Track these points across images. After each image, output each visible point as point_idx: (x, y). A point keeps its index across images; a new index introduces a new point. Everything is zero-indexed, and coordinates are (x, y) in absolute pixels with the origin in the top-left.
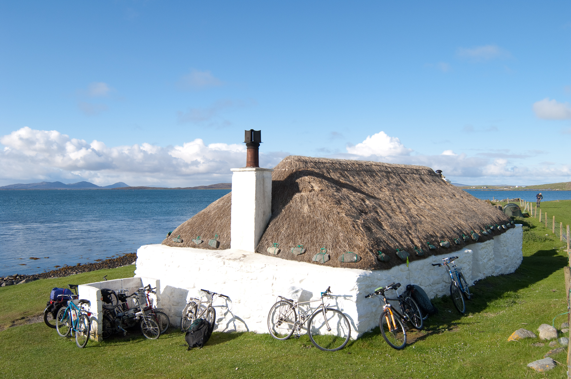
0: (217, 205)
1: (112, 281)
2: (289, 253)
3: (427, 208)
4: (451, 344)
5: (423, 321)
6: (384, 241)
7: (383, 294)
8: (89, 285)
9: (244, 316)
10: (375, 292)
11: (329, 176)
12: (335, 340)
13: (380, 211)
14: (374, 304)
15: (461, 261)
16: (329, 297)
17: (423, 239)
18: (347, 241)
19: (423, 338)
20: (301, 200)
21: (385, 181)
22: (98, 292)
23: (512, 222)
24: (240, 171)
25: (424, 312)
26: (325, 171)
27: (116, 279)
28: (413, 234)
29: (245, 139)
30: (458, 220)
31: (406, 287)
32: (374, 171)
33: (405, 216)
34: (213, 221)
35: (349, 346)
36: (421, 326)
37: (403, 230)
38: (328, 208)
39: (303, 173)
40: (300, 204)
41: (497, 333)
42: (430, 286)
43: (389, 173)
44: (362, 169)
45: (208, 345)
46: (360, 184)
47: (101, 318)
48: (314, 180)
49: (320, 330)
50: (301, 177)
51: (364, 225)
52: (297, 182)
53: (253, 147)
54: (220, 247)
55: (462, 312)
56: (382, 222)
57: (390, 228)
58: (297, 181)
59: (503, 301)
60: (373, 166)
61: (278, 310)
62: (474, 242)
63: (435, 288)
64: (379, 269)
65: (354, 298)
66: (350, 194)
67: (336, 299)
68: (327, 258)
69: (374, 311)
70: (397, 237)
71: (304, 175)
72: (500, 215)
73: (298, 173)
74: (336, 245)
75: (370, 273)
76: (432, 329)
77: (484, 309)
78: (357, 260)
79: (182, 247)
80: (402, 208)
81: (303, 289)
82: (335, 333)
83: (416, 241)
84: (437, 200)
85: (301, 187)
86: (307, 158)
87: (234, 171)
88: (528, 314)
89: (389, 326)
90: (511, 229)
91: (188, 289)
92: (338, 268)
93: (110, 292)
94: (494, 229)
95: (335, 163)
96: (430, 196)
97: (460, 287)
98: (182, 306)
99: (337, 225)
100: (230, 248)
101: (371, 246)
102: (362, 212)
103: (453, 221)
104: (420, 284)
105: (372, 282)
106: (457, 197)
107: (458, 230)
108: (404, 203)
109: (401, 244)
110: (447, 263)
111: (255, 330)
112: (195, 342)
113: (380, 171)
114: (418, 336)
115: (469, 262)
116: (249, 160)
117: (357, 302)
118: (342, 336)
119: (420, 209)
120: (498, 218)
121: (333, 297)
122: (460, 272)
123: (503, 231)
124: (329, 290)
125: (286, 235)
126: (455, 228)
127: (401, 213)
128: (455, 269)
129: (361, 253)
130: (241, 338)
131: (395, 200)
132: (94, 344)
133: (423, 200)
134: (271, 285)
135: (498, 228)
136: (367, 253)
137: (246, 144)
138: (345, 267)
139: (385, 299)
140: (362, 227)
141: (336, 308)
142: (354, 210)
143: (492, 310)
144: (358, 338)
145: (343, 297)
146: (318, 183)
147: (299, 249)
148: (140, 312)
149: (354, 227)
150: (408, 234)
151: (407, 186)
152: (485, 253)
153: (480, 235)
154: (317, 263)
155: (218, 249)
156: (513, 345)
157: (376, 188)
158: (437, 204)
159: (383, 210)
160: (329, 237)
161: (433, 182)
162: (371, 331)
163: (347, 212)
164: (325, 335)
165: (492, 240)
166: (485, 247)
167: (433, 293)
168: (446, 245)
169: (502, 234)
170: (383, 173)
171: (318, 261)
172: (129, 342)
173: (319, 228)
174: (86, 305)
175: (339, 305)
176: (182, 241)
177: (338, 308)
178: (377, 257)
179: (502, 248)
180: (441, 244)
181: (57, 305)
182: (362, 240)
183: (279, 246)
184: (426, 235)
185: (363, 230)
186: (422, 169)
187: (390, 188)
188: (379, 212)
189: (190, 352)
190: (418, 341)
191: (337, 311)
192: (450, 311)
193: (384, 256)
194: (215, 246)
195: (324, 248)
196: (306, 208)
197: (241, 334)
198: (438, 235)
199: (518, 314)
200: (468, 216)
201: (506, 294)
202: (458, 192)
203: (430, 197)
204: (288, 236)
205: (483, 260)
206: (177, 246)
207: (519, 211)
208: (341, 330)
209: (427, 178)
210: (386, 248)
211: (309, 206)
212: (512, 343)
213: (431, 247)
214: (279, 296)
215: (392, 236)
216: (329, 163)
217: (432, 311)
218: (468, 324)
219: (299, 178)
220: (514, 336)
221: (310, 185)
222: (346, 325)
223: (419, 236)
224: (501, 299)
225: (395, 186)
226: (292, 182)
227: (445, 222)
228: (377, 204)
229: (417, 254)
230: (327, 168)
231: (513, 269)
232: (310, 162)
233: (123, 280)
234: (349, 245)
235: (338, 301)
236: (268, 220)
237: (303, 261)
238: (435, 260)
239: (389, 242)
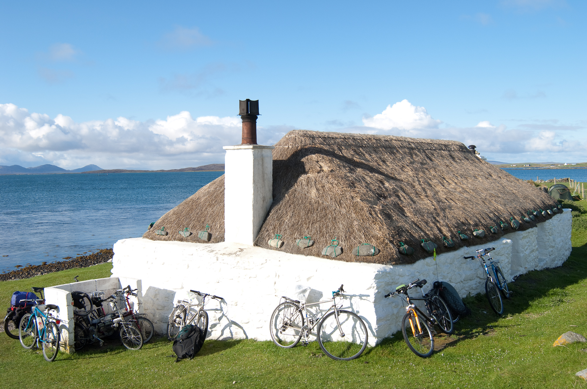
0: (207, 190)
1: (84, 283)
2: (294, 246)
3: (458, 190)
4: (487, 351)
5: (454, 323)
6: (407, 230)
7: (406, 293)
8: (57, 288)
9: (242, 321)
10: (397, 291)
11: (341, 154)
12: (350, 348)
13: (401, 195)
14: (396, 305)
15: (499, 253)
16: (342, 297)
17: (453, 228)
18: (363, 231)
19: (453, 344)
20: (308, 183)
21: (407, 159)
22: (67, 295)
23: (559, 207)
24: (235, 149)
25: (455, 313)
26: (336, 148)
27: (89, 279)
28: (441, 221)
29: (240, 111)
30: (495, 204)
31: (432, 285)
32: (395, 148)
33: (432, 200)
34: (204, 209)
35: (366, 354)
36: (451, 330)
37: (430, 217)
38: (339, 192)
39: (309, 150)
40: (306, 188)
41: (541, 337)
42: (461, 283)
43: (413, 150)
44: (381, 145)
45: (199, 355)
46: (378, 163)
47: (72, 326)
48: (323, 158)
49: (332, 336)
50: (307, 155)
51: (383, 212)
52: (303, 162)
53: (249, 121)
54: (212, 239)
55: (499, 313)
56: (404, 208)
57: (414, 215)
58: (302, 160)
59: (548, 299)
60: (393, 141)
61: (282, 313)
62: (514, 230)
63: (467, 285)
64: (400, 264)
65: (372, 298)
66: (366, 175)
67: (351, 299)
68: (339, 251)
69: (395, 312)
70: (423, 225)
71: (311, 153)
72: (545, 198)
73: (303, 151)
74: (350, 236)
75: (391, 268)
76: (464, 333)
77: (526, 309)
78: (374, 254)
79: (167, 240)
80: (429, 191)
81: (311, 288)
82: (350, 340)
83: (445, 230)
84: (470, 181)
85: (307, 167)
86: (314, 133)
87: (227, 149)
88: (578, 315)
89: (413, 330)
90: (558, 215)
91: (175, 291)
92: (352, 263)
93: (82, 295)
94: (538, 215)
95: (348, 138)
96: (462, 176)
97: (497, 284)
98: (168, 310)
99: (350, 212)
100: (224, 241)
101: (392, 236)
102: (380, 196)
103: (489, 206)
105: (392, 279)
106: (494, 177)
107: (495, 216)
108: (430, 185)
109: (427, 234)
110: (482, 256)
111: (255, 337)
112: (184, 353)
113: (402, 147)
114: (447, 342)
115: (508, 254)
116: (245, 136)
117: (375, 302)
118: (358, 342)
119: (449, 192)
120: (543, 202)
121: (347, 297)
122: (497, 266)
123: (549, 217)
124: (341, 289)
125: (290, 225)
126: (492, 215)
127: (427, 196)
128: (491, 263)
129: (380, 244)
130: (239, 346)
131: (419, 181)
132: (64, 356)
133: (453, 181)
134: (274, 284)
135: (543, 213)
136: (387, 244)
137: (240, 116)
138: (360, 262)
139: (408, 299)
140: (380, 214)
141: (350, 310)
142: (371, 193)
143: (535, 310)
144: (377, 345)
145: (358, 297)
146: (328, 162)
147: (306, 240)
148: (118, 319)
149: (371, 214)
150: (436, 222)
151: (434, 165)
152: (527, 243)
153: (520, 222)
154: (328, 257)
155: (210, 242)
156: (559, 351)
157: (397, 168)
158: (469, 185)
159: (405, 193)
160: (341, 226)
161: (465, 160)
162: (392, 337)
163: (362, 196)
164: (338, 342)
165: (535, 228)
166: (527, 236)
167: (465, 291)
168: (480, 234)
169: (547, 221)
170: (406, 149)
171: (329, 255)
172: (106, 353)
173: (330, 216)
174: (54, 311)
175: (354, 307)
176: (167, 234)
177: (353, 309)
178: (398, 249)
179: (548, 238)
180: (475, 234)
181: (19, 312)
182: (380, 230)
183: (282, 237)
184: (457, 223)
185: (381, 217)
186: (452, 145)
187: (413, 167)
189: (179, 364)
190: (447, 347)
191: (352, 313)
192: (485, 312)
193: (406, 248)
194: (206, 240)
195: (336, 239)
196: (313, 193)
197: (239, 342)
198: (471, 222)
199: (565, 315)
200: (506, 200)
201: (551, 292)
202: (495, 171)
203: (461, 177)
204: (293, 226)
205: (525, 252)
206: (161, 240)
207: (567, 194)
208: (357, 336)
209: (458, 154)
210: (409, 238)
211: (318, 190)
212: (558, 349)
213: (462, 236)
214: (283, 297)
215: (416, 224)
216: (341, 138)
217: (464, 312)
218: (506, 327)
219: (305, 157)
220: (561, 340)
221: (319, 165)
222: (362, 330)
223: (448, 224)
224: (545, 298)
225: (419, 165)
226: (297, 161)
227: (479, 207)
228: (398, 187)
229: (447, 245)
230: (339, 145)
231: (561, 261)
232: (317, 137)
233: (98, 280)
234: (366, 236)
235: (352, 302)
236: (269, 207)
237: (311, 255)
238: (467, 252)
239: (412, 231)
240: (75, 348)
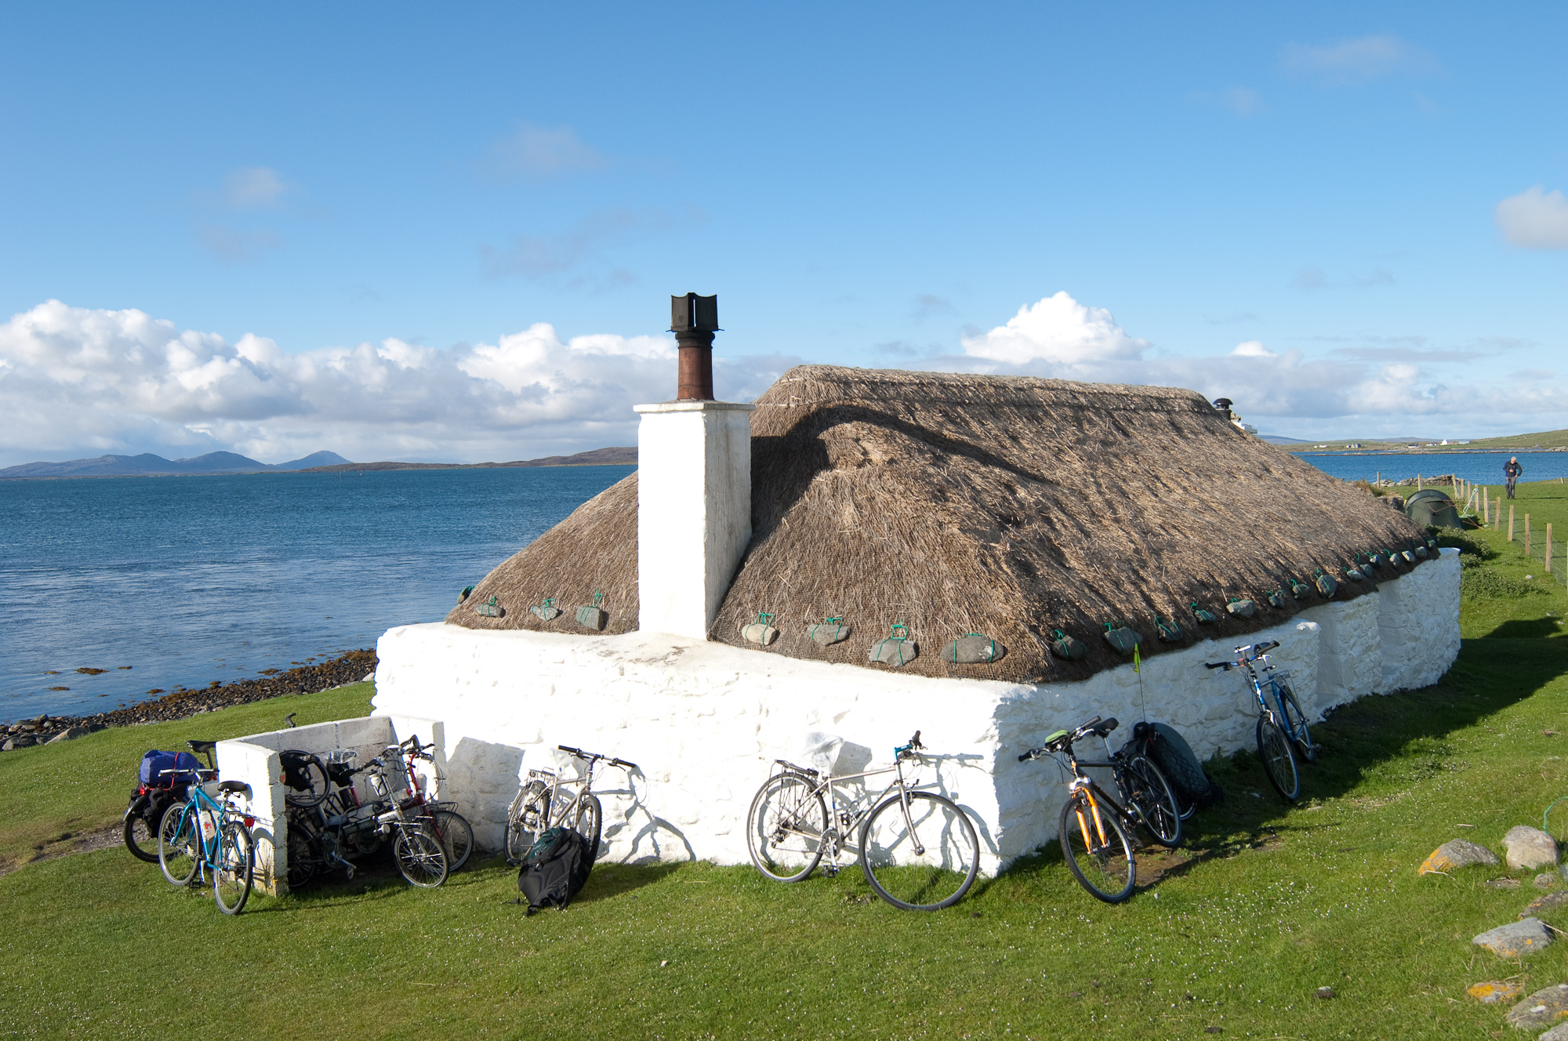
0: (597, 509)
1: (309, 729)
2: (802, 640)
3: (1191, 505)
4: (1261, 886)
5: (1183, 822)
6: (1070, 601)
7: (1069, 751)
8: (246, 741)
9: (680, 818)
10: (1047, 745)
11: (912, 422)
12: (937, 880)
13: (1057, 518)
14: (1045, 779)
15: (1288, 655)
16: (918, 762)
17: (1180, 595)
18: (966, 603)
19: (1181, 870)
20: (835, 490)
21: (1070, 433)
22: (270, 759)
23: (1431, 543)
24: (661, 412)
25: (1185, 798)
26: (900, 407)
27: (320, 722)
28: (1151, 579)
29: (673, 321)
30: (1279, 539)
31: (1132, 730)
32: (1040, 406)
33: (1129, 529)
34: (589, 554)
35: (974, 896)
36: (1175, 837)
37: (1124, 571)
38: (910, 512)
39: (838, 413)
40: (830, 502)
41: (1390, 852)
42: (1200, 727)
43: (1083, 410)
44: (1006, 401)
45: (581, 899)
46: (1000, 442)
47: (282, 832)
48: (871, 432)
49: (895, 853)
50: (833, 425)
51: (1012, 558)
52: (823, 441)
53: (696, 344)
54: (610, 626)
55: (1289, 795)
56: (1063, 549)
57: (1087, 565)
58: (821, 436)
59: (1405, 763)
60: (1037, 390)
61: (775, 798)
62: (1323, 599)
63: (1213, 730)
64: (1055, 681)
65: (989, 763)
66: (973, 471)
67: (938, 765)
68: (910, 652)
69: (1044, 795)
70: (1108, 589)
71: (841, 419)
72: (1397, 522)
73: (824, 414)
74: (935, 615)
75: (1033, 692)
76: (1206, 845)
77: (1353, 787)
78: (993, 657)
79: (503, 629)
80: (1121, 507)
81: (845, 740)
82: (937, 862)
83: (1159, 599)
84: (1219, 483)
85: (833, 453)
86: (849, 372)
87: (642, 413)
88: (1477, 799)
89: (1087, 839)
90: (1429, 563)
91: (522, 747)
92: (940, 679)
93: (305, 758)
94: (1381, 564)
95: (928, 383)
96: (1199, 471)
97: (1285, 728)
98: (506, 793)
99: (936, 559)
100: (637, 629)
101: (1034, 616)
102: (1006, 520)
103: (1265, 542)
104: (1173, 720)
105: (1036, 718)
106: (1276, 474)
107: (1278, 567)
108: (1124, 494)
109: (1117, 609)
110: (1248, 661)
111: (713, 856)
112: (545, 893)
113: (1057, 404)
114: (1167, 865)
115: (1309, 656)
116: (686, 381)
117: (996, 772)
118: (956, 867)
119: (1170, 509)
120: (1392, 533)
121: (930, 760)
122: (1284, 684)
123: (1406, 567)
124: (916, 741)
125: (793, 590)
126: (1271, 563)
127: (1117, 521)
128: (1270, 678)
129: (1006, 635)
130: (674, 878)
131: (1099, 485)
132: (265, 903)
133: (1179, 484)
134: (755, 730)
135: (1392, 559)
136: (1023, 635)
137: (674, 334)
138: (960, 677)
139: (1073, 763)
140: (1007, 563)
141: (937, 791)
142: (983, 514)
143: (1375, 789)
144: (1001, 873)
145: (956, 760)
146: (881, 441)
147: (832, 627)
148: (390, 814)
149: (985, 564)
150: (1138, 581)
151: (1132, 446)
152: (1355, 630)
153: (1339, 579)
154: (882, 666)
155: (605, 631)
156: (1433, 885)
157: (1044, 453)
158: (1217, 494)
159: (1065, 513)
160: (914, 591)
161: (1207, 433)
162: (1035, 854)
163: (963, 520)
164: (908, 867)
165: (1373, 594)
166: (1354, 614)
167: (1208, 746)
168: (1243, 609)
169: (1402, 578)
170: (1065, 409)
171: (885, 661)
172: (361, 896)
173: (887, 569)
174: (239, 797)
175: (945, 784)
176: (503, 613)
177: (943, 789)
178: (1050, 646)
179: (1404, 617)
180: (1231, 608)
181: (159, 799)
182: (1007, 600)
183: (774, 620)
184: (1189, 584)
185: (1009, 571)
186: (1176, 398)
187: (1084, 451)
188: (1055, 520)
189: (532, 919)
190: (1168, 877)
191: (942, 799)
192: (1257, 795)
193: (1070, 643)
194: (595, 625)
195: (901, 623)
196: (848, 514)
197: (674, 867)
198: (1223, 582)
199: (1447, 800)
200: (1305, 528)
201: (1413, 745)
202: (1278, 460)
203: (1198, 475)
204: (800, 592)
205: (1349, 652)
206: (488, 627)
207: (1450, 512)
208: (954, 853)
209: (1189, 421)
210: (1076, 620)
211: (858, 506)
212: (1429, 881)
213: (1201, 615)
214: (779, 762)
215: (1091, 588)
216: (911, 384)
217: (1206, 794)
218: (1307, 829)
219: (828, 429)
220: (1437, 860)
221: (860, 448)
222: (965, 838)
223: (1168, 587)
224: (1399, 759)
225: (1098, 446)
226: (809, 439)
227: (1240, 545)
228: (1048, 499)
229: (1164, 635)
230: (906, 399)
231: (1435, 673)
232: (857, 382)
233: (341, 724)
234: (973, 615)
235: (941, 771)
236: (743, 549)
237: (843, 661)
238: (1214, 651)
239: (1083, 604)
240: (291, 882)
